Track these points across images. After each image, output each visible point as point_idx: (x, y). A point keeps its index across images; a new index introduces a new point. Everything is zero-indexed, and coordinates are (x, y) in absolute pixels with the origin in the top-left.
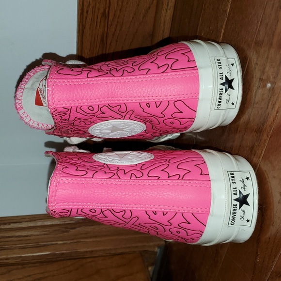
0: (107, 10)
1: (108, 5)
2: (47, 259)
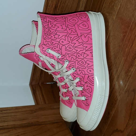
2: (25, 126)
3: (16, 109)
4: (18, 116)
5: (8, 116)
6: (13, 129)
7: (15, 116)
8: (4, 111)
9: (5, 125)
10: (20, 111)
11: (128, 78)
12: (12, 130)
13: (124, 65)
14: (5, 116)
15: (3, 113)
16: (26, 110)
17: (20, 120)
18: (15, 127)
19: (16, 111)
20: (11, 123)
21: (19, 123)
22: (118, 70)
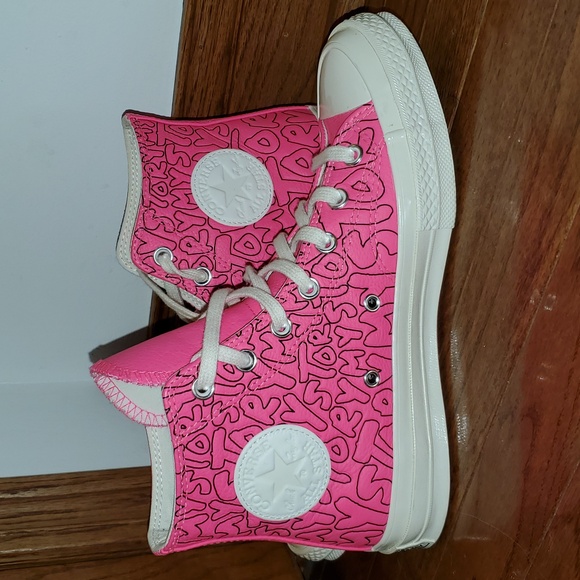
0: (227, 96)
1: (228, 87)
2: (110, 553)
3: (75, 483)
4: (80, 514)
5: (42, 513)
7: (70, 511)
8: (26, 489)
9: (23, 550)
12: (54, 572)
14: (25, 514)
15: (18, 498)
16: (114, 487)
17: (88, 531)
19: (77, 490)
20: (50, 544)
21: (84, 544)
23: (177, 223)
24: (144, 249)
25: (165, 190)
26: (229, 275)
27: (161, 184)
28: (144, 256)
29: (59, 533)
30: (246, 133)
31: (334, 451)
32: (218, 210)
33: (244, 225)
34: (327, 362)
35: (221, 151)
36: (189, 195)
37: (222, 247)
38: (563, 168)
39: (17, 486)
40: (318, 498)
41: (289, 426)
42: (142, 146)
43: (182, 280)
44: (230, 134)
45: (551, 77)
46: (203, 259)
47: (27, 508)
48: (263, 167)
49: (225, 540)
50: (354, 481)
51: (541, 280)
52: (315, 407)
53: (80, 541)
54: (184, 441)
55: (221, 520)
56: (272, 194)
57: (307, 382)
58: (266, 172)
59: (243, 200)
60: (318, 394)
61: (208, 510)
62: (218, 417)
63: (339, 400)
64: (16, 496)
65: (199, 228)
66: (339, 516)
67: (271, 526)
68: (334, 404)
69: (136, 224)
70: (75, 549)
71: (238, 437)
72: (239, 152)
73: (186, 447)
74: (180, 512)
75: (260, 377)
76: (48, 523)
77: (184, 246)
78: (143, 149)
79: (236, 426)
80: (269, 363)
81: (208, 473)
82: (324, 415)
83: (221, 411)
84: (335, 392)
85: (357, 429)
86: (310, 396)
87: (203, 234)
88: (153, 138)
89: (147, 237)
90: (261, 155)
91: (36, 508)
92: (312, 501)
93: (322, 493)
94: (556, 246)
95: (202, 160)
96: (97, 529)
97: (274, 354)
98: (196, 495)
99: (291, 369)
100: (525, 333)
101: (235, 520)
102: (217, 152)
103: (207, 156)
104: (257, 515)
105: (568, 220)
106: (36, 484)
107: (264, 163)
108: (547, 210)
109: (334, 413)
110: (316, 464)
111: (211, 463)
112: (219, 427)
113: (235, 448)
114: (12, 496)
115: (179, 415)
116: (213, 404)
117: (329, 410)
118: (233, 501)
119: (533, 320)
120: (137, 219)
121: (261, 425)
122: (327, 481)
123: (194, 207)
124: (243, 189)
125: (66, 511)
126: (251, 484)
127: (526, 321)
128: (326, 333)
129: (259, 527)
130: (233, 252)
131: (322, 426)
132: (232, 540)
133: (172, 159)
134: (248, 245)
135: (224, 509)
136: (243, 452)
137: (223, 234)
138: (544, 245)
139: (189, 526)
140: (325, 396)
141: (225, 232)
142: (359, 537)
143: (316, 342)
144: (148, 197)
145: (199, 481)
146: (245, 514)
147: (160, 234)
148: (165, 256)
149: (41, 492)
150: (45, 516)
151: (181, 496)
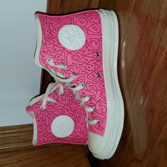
3: (20, 128)
4: (22, 137)
5: (11, 137)
6: (16, 152)
7: (19, 136)
8: (6, 130)
9: (6, 148)
10: (25, 130)
11: (145, 94)
12: (15, 154)
13: (140, 77)
15: (4, 133)
18: (17, 151)
19: (21, 130)
20: (13, 146)
22: (135, 84)
23: (54, 49)
24: (44, 58)
25: (50, 39)
26: (72, 66)
27: (49, 37)
28: (44, 61)
29: (16, 143)
30: (76, 19)
31: (75, 121)
32: (67, 45)
33: (76, 50)
34: (72, 100)
35: (68, 25)
36: (58, 40)
37: (69, 57)
38: (161, 40)
39: (3, 129)
40: (71, 132)
41: (64, 116)
42: (42, 24)
43: (56, 68)
44: (71, 20)
45: (157, 12)
46: (63, 61)
47: (7, 136)
48: (82, 30)
49: (50, 142)
50: (80, 128)
51: (154, 73)
52: (70, 111)
53: (22, 145)
54: (39, 119)
55: (48, 138)
56: (85, 39)
57: (68, 105)
58: (83, 32)
59: (76, 41)
60: (70, 108)
61: (45, 135)
62: (47, 114)
63: (76, 109)
64: (3, 132)
65: (61, 51)
66: (77, 136)
67: (61, 139)
68: (74, 110)
69: (41, 50)
70: (21, 147)
71: (52, 118)
72: (74, 25)
73: (39, 121)
74: (39, 136)
75: (56, 104)
76: (13, 140)
77: (57, 57)
78: (42, 25)
79: (51, 116)
80: (59, 101)
81: (45, 127)
82: (72, 113)
83: (47, 112)
84: (75, 107)
85: (80, 116)
86: (69, 108)
87: (63, 53)
88: (45, 21)
89: (44, 54)
90: (81, 27)
91: (9, 135)
92: (70, 133)
93: (72, 131)
94: (159, 63)
95: (62, 29)
96: (27, 141)
97: (60, 99)
98: (42, 132)
99: (64, 102)
100: (150, 88)
101: (52, 138)
102: (66, 26)
103: (63, 27)
104: (57, 136)
105: (162, 55)
106: (9, 129)
107: (82, 29)
108: (156, 52)
109: (74, 112)
110: (71, 124)
111: (45, 125)
112: (47, 116)
113: (51, 121)
114: (2, 132)
115: (37, 114)
116: (45, 111)
117: (73, 111)
118: (51, 133)
119: (152, 84)
120: (41, 48)
121: (57, 116)
122: (73, 128)
123: (60, 44)
124: (76, 38)
125: (18, 136)
126: (55, 129)
127: (150, 84)
128: (72, 94)
129: (58, 139)
130: (73, 59)
131: (72, 115)
132: (52, 142)
133: (52, 28)
134: (78, 56)
135: (49, 135)
136: (53, 122)
137: (70, 53)
138: (155, 62)
139: (41, 139)
140: (72, 108)
141: (70, 52)
142: (82, 141)
143: (70, 96)
144: (44, 41)
145: (43, 129)
146: (54, 136)
147: (49, 53)
148: (50, 61)
149: (11, 131)
150: (12, 138)
151: (39, 132)
